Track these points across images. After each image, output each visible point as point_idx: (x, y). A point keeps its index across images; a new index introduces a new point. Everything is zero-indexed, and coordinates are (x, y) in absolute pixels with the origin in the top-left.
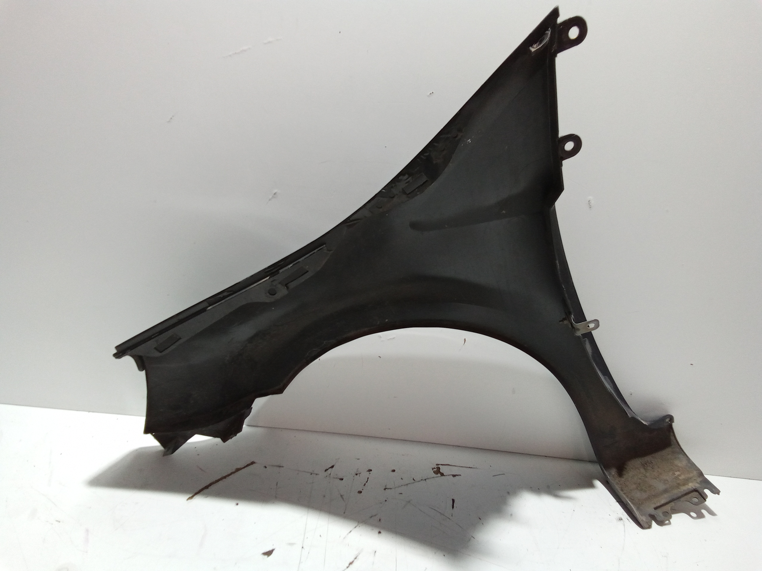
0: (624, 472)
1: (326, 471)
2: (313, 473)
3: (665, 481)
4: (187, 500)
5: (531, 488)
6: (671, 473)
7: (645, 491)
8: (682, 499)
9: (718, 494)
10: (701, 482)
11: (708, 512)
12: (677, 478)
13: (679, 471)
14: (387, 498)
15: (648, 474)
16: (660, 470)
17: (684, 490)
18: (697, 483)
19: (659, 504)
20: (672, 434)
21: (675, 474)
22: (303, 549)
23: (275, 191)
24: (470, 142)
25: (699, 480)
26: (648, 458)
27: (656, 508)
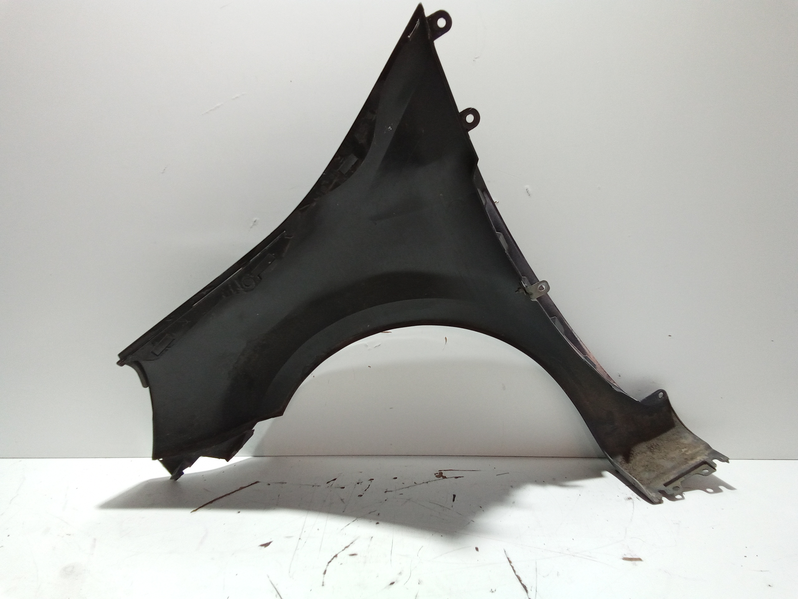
0: (631, 458)
1: (328, 483)
2: (315, 486)
3: (672, 459)
4: (191, 512)
5: (536, 481)
6: (678, 451)
7: (654, 471)
8: (692, 473)
9: (728, 462)
10: (709, 454)
11: (727, 488)
12: (684, 454)
13: (686, 448)
14: (387, 498)
15: (654, 456)
16: (666, 450)
17: (692, 464)
18: (706, 455)
19: (668, 480)
20: (673, 414)
21: (682, 451)
22: (300, 540)
23: (255, 219)
24: (391, 129)
25: (707, 453)
26: (654, 442)
27: (666, 485)
